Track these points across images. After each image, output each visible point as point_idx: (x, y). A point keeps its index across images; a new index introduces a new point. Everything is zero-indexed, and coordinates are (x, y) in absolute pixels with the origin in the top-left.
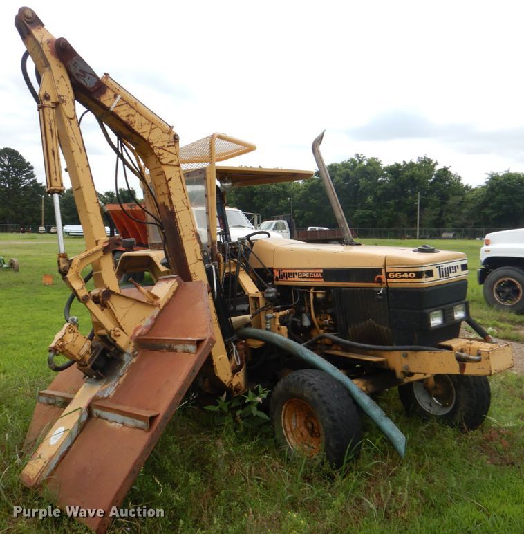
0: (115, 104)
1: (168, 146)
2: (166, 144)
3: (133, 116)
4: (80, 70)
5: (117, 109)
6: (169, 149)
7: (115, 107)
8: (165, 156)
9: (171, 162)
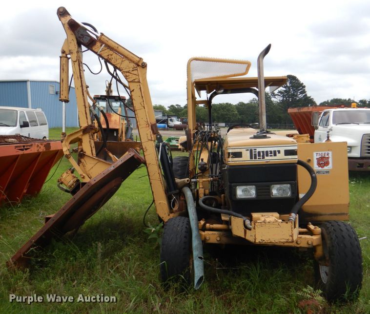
0: (100, 50)
1: (133, 71)
2: (131, 69)
3: (111, 55)
4: (81, 35)
5: (102, 53)
6: (132, 72)
7: (101, 51)
8: (130, 76)
9: (134, 80)
